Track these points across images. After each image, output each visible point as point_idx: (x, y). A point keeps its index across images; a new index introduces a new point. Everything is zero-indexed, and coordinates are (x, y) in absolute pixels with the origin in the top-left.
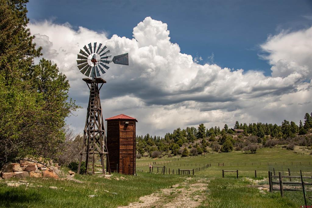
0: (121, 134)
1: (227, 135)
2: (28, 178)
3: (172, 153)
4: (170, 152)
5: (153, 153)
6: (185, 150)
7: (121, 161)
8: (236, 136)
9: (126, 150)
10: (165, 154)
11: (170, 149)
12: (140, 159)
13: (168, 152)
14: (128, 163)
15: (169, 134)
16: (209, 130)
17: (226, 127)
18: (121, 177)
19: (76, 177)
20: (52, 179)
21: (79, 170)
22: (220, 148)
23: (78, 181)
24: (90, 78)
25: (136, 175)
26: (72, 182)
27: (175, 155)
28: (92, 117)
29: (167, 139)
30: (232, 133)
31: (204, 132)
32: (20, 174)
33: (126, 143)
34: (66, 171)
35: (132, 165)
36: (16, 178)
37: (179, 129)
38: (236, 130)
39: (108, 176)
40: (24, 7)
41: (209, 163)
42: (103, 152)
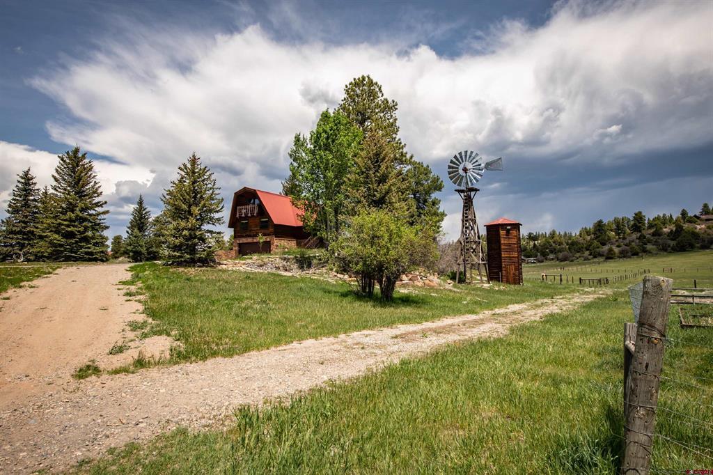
0: (502, 241)
1: (684, 225)
2: (413, 286)
3: (590, 255)
4: (587, 253)
5: (561, 255)
6: (611, 250)
7: (503, 269)
8: (703, 226)
9: (510, 257)
10: (580, 257)
11: (587, 250)
12: (542, 264)
13: (584, 253)
14: (512, 272)
15: (586, 228)
16: (652, 219)
17: (684, 214)
18: (501, 287)
19: (454, 286)
20: (432, 288)
21: (457, 279)
22: (671, 245)
23: (456, 290)
24: (463, 188)
25: (523, 285)
26: (450, 291)
27: (595, 257)
28: (467, 228)
29: (582, 235)
30: (695, 222)
31: (644, 224)
32: (407, 283)
33: (508, 250)
34: (444, 281)
35: (517, 273)
36: (404, 286)
37: (600, 222)
38: (703, 217)
39: (486, 286)
40: (394, 116)
41: (647, 269)
42: (481, 262)
